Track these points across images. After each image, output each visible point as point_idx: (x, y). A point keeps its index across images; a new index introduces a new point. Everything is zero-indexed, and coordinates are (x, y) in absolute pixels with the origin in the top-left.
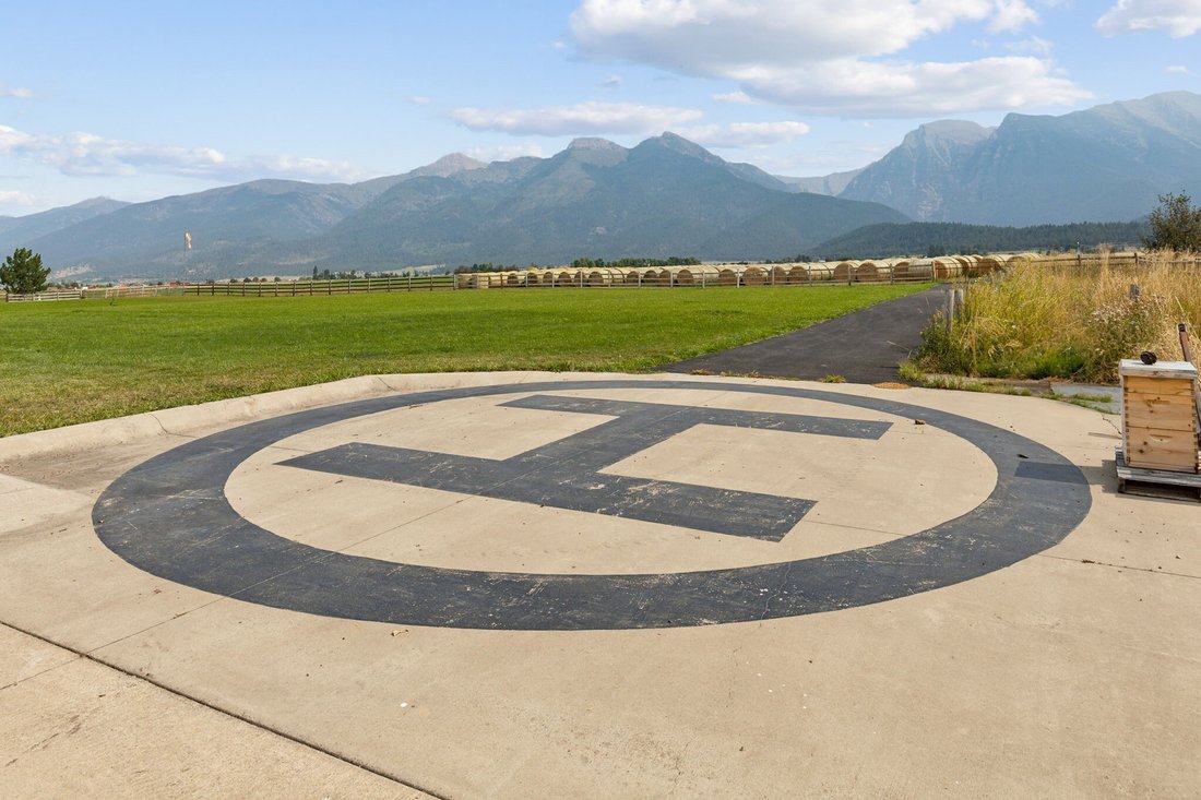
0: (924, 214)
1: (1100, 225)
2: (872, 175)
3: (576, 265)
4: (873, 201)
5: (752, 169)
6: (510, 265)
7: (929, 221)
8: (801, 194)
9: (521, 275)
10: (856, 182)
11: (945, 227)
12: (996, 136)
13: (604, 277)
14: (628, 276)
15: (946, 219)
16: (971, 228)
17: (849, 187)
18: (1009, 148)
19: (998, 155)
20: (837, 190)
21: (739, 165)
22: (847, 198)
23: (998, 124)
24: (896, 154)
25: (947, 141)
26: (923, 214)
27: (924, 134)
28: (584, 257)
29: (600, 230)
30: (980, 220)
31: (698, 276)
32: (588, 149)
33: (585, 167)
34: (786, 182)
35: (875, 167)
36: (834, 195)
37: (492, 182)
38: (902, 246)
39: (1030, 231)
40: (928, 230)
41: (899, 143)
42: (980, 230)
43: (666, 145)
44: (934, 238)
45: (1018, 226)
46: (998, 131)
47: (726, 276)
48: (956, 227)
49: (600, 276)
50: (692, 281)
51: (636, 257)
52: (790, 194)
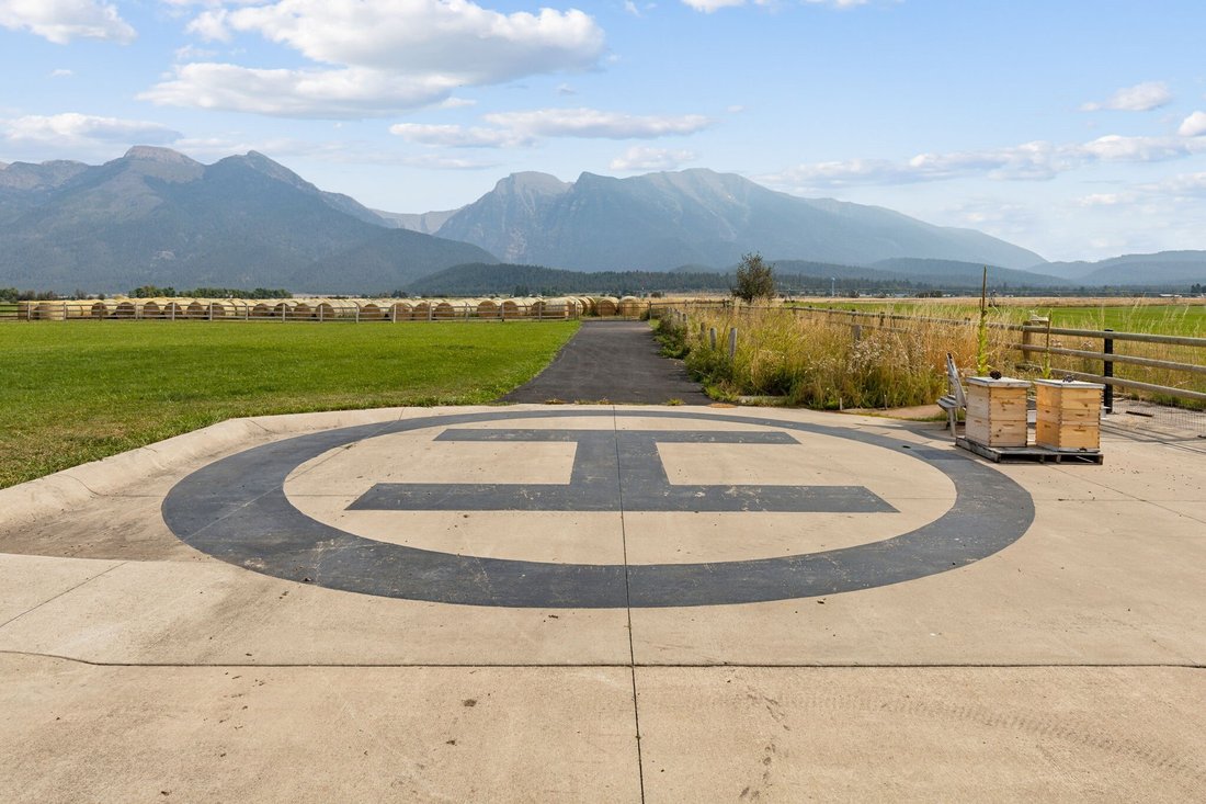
0: (511, 257)
1: (648, 274)
2: (466, 217)
3: (139, 294)
4: (466, 241)
5: (349, 199)
6: (44, 291)
7: (516, 263)
8: (398, 229)
9: (111, 304)
10: (451, 222)
11: (529, 269)
12: (572, 190)
13: (225, 308)
14: (255, 308)
15: (529, 262)
16: (550, 272)
17: (444, 227)
18: (583, 203)
19: (573, 208)
20: (433, 229)
21: (335, 195)
22: (443, 236)
23: (575, 181)
24: (488, 198)
25: (533, 191)
26: (509, 256)
27: (513, 182)
28: (146, 284)
29: (167, 254)
30: (557, 264)
31: (338, 311)
32: (152, 159)
33: (148, 180)
34: (384, 217)
35: (468, 209)
36: (430, 233)
37: (13, 188)
38: (492, 285)
39: (596, 276)
40: (515, 271)
41: (491, 189)
42: (557, 274)
43: (252, 166)
44: (519, 279)
45: (588, 271)
46: (575, 186)
47: (369, 311)
48: (538, 269)
49: (221, 308)
50: (333, 315)
51: (215, 287)
52: (387, 229)
